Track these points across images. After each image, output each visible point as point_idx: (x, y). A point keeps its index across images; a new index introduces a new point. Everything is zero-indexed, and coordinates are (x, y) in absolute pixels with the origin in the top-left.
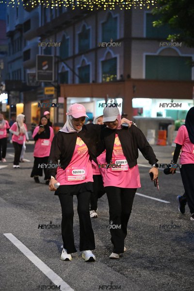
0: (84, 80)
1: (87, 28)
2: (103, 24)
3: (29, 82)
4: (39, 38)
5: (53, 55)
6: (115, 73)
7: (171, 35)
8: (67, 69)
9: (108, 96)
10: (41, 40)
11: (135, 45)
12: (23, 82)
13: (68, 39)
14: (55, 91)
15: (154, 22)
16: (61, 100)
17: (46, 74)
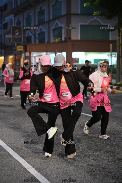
0: (42, 41)
1: (43, 8)
2: (53, 6)
3: (7, 43)
4: (13, 15)
5: (22, 26)
6: (61, 37)
7: (96, 12)
8: (31, 34)
9: (56, 51)
10: (14, 16)
11: (73, 19)
12: (3, 43)
13: (31, 16)
14: (23, 48)
15: (85, 4)
16: (27, 54)
17: (18, 38)
